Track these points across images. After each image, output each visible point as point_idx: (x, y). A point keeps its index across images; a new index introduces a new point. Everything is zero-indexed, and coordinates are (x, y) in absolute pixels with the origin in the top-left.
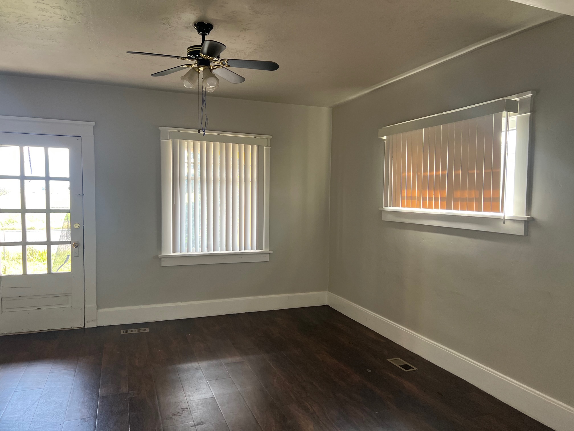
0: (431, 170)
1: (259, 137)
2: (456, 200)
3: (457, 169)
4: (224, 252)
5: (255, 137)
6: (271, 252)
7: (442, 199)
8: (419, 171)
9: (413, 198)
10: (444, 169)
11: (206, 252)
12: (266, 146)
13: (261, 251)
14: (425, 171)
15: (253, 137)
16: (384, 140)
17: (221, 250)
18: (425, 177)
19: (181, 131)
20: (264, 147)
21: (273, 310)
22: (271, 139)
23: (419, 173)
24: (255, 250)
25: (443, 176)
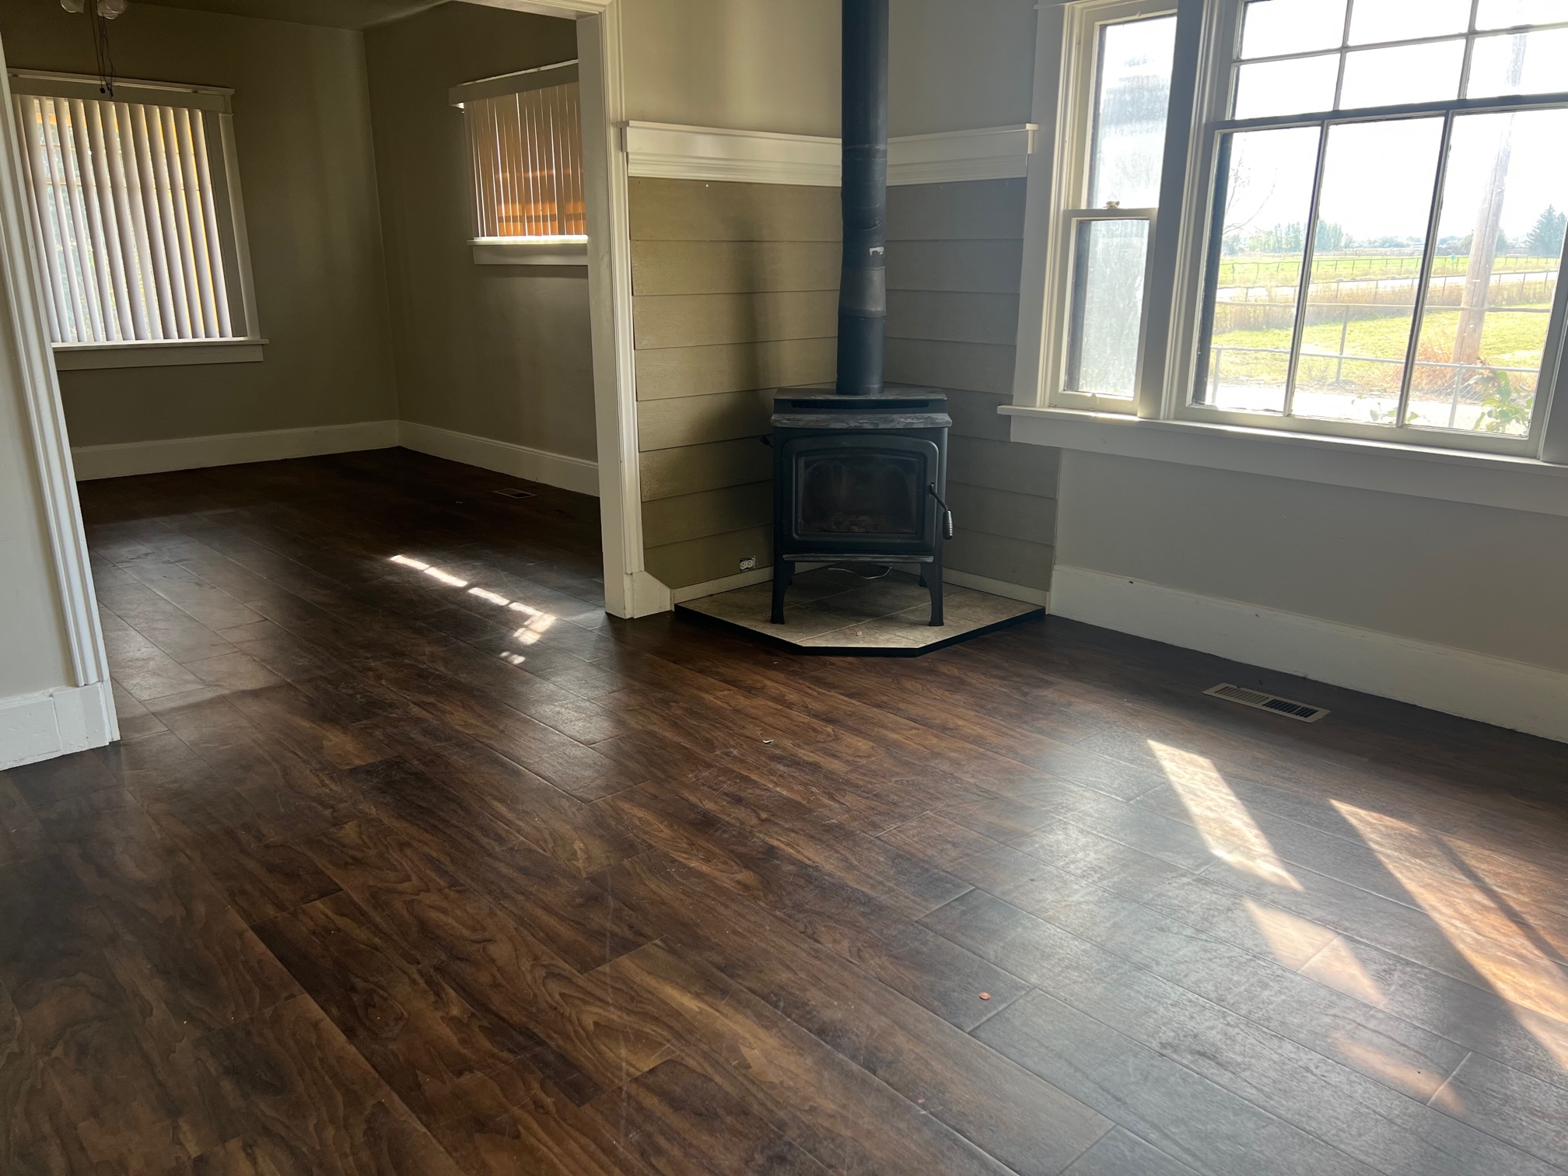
0: (534, 170)
1: (203, 90)
2: (569, 218)
3: (566, 167)
4: (161, 340)
5: (195, 92)
6: (266, 341)
7: (553, 218)
8: (519, 171)
9: (515, 219)
10: (550, 168)
11: (117, 340)
12: (224, 113)
13: (242, 339)
14: (526, 171)
15: (189, 91)
16: (462, 110)
17: (152, 336)
18: (527, 180)
19: (21, 76)
20: (220, 115)
21: (286, 460)
22: (232, 97)
23: (519, 174)
24: (229, 338)
25: (550, 177)
